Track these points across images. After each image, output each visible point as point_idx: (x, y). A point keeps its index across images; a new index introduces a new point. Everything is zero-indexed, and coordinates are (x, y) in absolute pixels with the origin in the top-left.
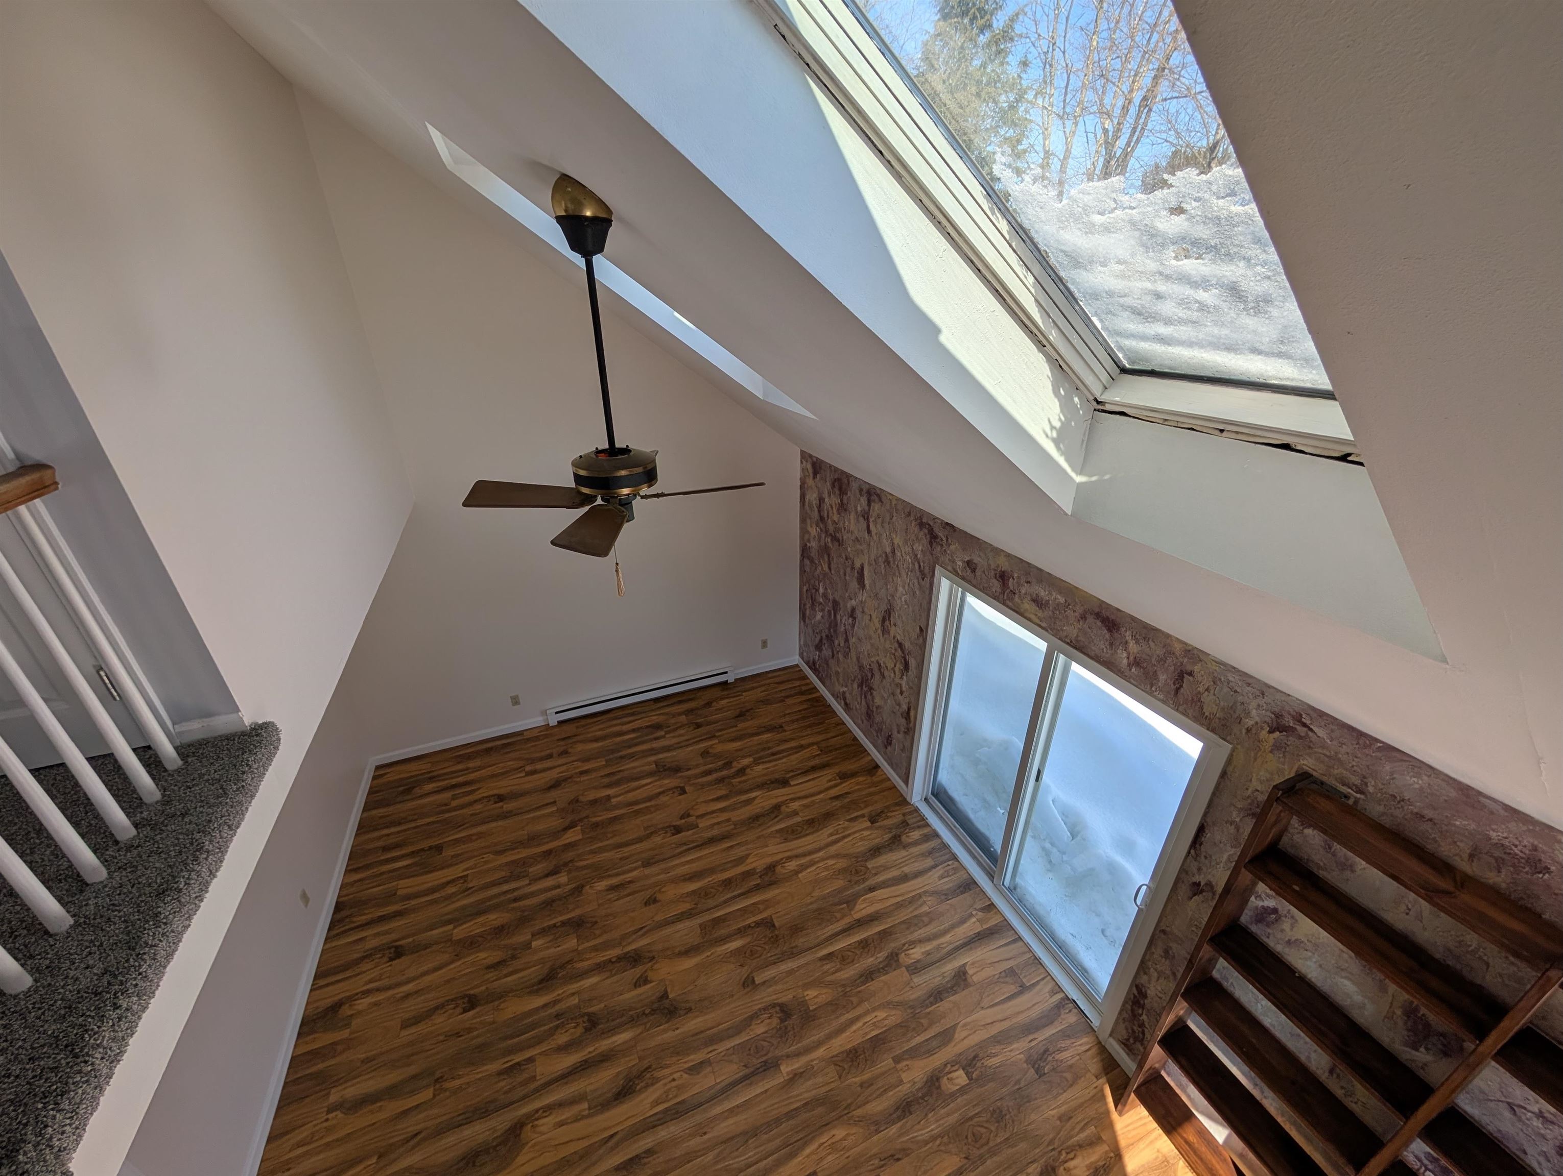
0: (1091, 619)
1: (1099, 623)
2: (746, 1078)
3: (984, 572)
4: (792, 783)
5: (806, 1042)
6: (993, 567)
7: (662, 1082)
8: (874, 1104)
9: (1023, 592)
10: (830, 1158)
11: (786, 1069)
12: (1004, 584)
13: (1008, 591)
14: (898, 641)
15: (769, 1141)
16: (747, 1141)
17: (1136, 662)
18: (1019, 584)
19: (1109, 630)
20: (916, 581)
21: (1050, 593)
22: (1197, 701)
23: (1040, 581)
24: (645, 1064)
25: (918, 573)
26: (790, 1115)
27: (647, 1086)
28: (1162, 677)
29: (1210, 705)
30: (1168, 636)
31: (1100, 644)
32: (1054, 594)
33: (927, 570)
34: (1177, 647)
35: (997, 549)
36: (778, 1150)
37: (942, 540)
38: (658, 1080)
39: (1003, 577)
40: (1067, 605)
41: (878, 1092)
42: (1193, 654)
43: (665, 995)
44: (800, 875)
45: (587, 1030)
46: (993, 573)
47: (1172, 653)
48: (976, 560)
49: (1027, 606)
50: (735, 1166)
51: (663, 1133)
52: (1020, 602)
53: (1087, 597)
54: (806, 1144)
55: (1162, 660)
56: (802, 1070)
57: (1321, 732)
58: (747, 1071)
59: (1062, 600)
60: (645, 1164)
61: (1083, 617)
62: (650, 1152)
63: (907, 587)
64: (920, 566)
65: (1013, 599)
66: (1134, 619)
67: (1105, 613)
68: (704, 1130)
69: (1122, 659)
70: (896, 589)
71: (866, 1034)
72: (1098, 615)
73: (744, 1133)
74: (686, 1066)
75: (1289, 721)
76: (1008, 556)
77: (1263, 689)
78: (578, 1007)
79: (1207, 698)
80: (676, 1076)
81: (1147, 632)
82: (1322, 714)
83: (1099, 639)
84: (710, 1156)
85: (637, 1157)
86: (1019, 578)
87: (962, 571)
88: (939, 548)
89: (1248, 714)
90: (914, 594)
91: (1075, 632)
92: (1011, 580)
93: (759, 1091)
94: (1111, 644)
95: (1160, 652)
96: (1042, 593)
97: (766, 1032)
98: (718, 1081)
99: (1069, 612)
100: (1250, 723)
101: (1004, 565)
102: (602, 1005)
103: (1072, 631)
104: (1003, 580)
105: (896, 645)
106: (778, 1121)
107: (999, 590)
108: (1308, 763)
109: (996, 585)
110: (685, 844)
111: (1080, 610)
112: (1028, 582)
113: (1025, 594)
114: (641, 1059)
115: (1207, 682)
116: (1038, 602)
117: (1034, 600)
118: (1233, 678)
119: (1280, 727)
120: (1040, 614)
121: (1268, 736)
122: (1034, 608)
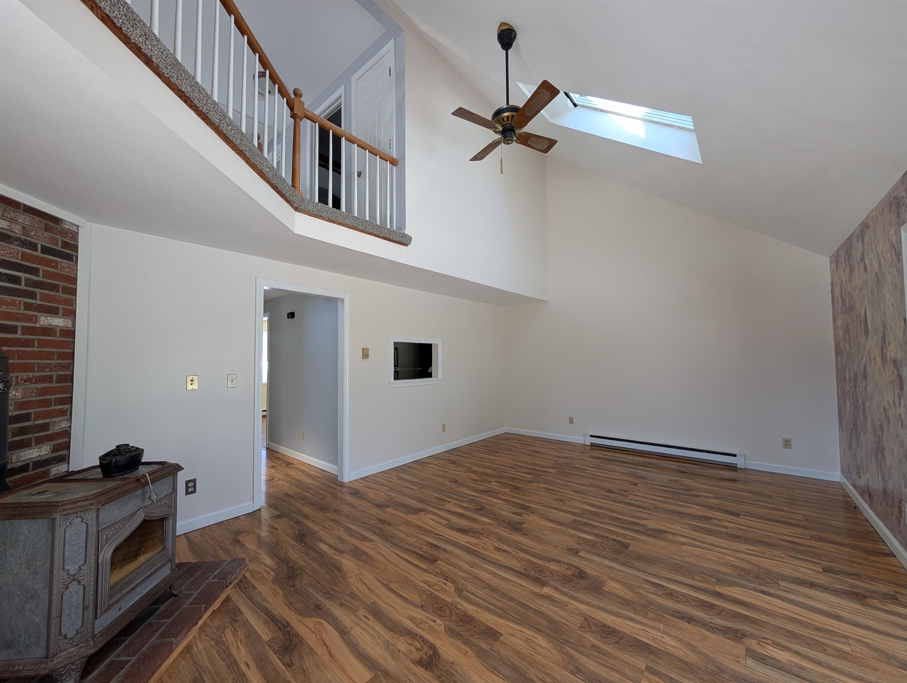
2: (519, 572)
4: (741, 517)
5: (578, 595)
7: (480, 541)
8: (591, 662)
10: (519, 641)
11: (546, 590)
15: (496, 599)
16: (486, 588)
24: (482, 531)
25: (894, 258)
26: (522, 605)
27: (473, 537)
36: (495, 606)
38: (480, 539)
41: (605, 663)
43: (521, 524)
44: (684, 546)
45: (476, 509)
50: (468, 588)
51: (457, 551)
54: (513, 621)
56: (556, 600)
58: (523, 571)
60: (439, 551)
62: (445, 551)
63: (891, 288)
64: (894, 249)
68: (474, 567)
71: (638, 635)
73: (488, 584)
74: (497, 546)
78: (483, 503)
80: (488, 544)
84: (463, 574)
85: (440, 547)
93: (519, 582)
97: (556, 571)
98: (503, 561)
102: (492, 508)
106: (511, 599)
110: (608, 497)
114: (482, 529)
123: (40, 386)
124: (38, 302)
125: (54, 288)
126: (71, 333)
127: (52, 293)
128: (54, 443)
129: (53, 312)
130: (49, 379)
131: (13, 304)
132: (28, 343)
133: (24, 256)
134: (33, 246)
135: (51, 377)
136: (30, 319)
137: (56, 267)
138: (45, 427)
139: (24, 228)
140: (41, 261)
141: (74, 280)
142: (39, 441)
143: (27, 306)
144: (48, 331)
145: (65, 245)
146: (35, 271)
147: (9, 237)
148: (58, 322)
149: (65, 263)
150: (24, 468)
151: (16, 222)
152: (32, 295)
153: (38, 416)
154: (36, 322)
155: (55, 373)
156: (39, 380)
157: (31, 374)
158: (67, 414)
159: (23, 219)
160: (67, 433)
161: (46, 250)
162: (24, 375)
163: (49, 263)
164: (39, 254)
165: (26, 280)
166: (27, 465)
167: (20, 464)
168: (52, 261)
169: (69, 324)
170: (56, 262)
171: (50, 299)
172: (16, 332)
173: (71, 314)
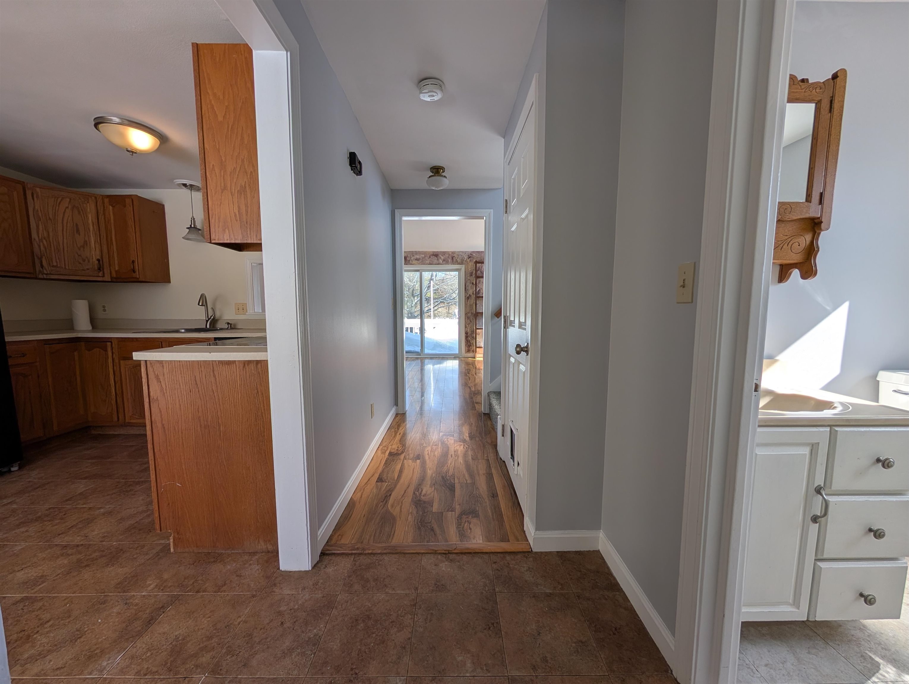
0: (431, 257)
1: (434, 257)
17: (444, 260)
18: (410, 258)
19: (437, 257)
22: (457, 261)
28: (449, 260)
29: (459, 261)
30: (448, 252)
31: (435, 261)
32: (421, 255)
34: (450, 253)
40: (425, 257)
42: (453, 253)
47: (450, 255)
49: (414, 262)
52: (412, 262)
53: (429, 252)
55: (448, 257)
57: (474, 255)
59: (424, 256)
61: (430, 257)
65: (409, 262)
66: (441, 252)
67: (434, 254)
69: (441, 261)
72: (433, 255)
75: (470, 256)
77: (465, 252)
79: (458, 260)
81: (444, 253)
82: (473, 252)
83: (435, 260)
89: (465, 258)
91: (430, 261)
92: (408, 258)
94: (438, 260)
95: (448, 256)
96: (417, 257)
99: (426, 258)
100: (465, 260)
103: (428, 262)
108: (473, 260)
111: (428, 256)
112: (413, 256)
113: (413, 259)
115: (457, 257)
116: (417, 259)
117: (416, 260)
118: (461, 253)
119: (469, 257)
120: (418, 262)
121: (468, 260)
122: (416, 261)
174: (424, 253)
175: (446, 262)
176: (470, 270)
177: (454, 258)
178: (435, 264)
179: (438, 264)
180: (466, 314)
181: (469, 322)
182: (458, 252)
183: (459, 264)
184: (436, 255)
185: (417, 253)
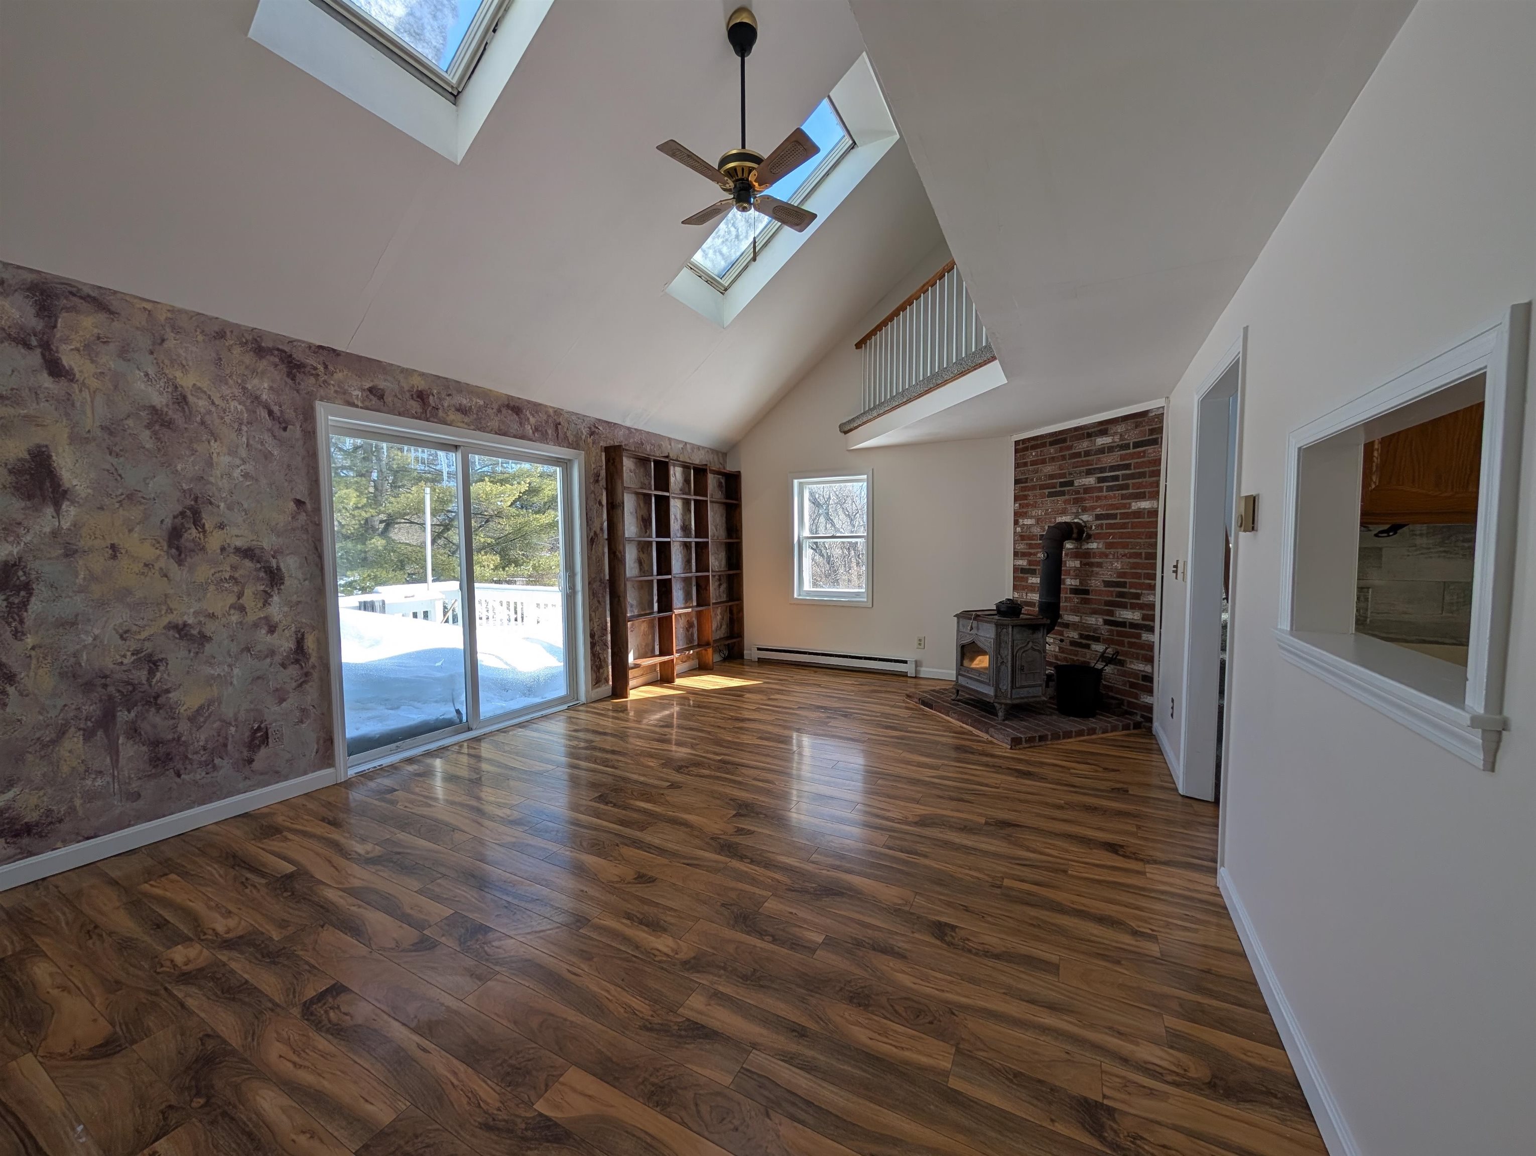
0: (504, 411)
1: (510, 412)
3: (396, 396)
6: (406, 389)
9: (446, 405)
12: (424, 403)
13: (430, 408)
14: (238, 550)
17: (536, 429)
18: (440, 399)
19: (517, 414)
20: (267, 437)
21: (471, 400)
22: (566, 438)
23: (460, 391)
25: (269, 423)
28: (550, 432)
29: (570, 437)
30: (546, 406)
31: (515, 427)
32: (474, 400)
33: (290, 414)
34: (551, 411)
35: (407, 370)
37: (315, 369)
39: (421, 396)
40: (486, 406)
42: (558, 412)
46: (408, 395)
47: (549, 416)
48: (382, 384)
49: (453, 416)
52: (444, 416)
53: (497, 395)
55: (547, 422)
57: (602, 429)
59: (481, 403)
61: (499, 411)
63: (243, 453)
64: (271, 413)
65: (437, 415)
66: (529, 402)
67: (512, 404)
69: (529, 429)
70: (210, 463)
72: (508, 406)
75: (594, 429)
76: (422, 375)
77: (583, 418)
79: (569, 434)
81: (536, 407)
82: (599, 420)
83: (514, 422)
86: (439, 393)
87: (362, 402)
88: (312, 380)
89: (582, 432)
90: (268, 456)
91: (497, 424)
92: (431, 397)
94: (521, 424)
95: (545, 417)
96: (464, 402)
99: (489, 411)
100: (584, 437)
101: (420, 384)
103: (494, 424)
104: (423, 400)
105: (234, 559)
107: (420, 410)
108: (603, 444)
109: (415, 406)
111: (495, 406)
112: (449, 395)
113: (449, 406)
115: (566, 425)
116: (462, 410)
117: (458, 410)
118: (574, 418)
119: (592, 433)
120: (466, 420)
121: (590, 440)
122: (459, 416)
123: (1132, 560)
124: (1131, 491)
125: (1142, 475)
126: (1154, 513)
127: (1140, 480)
128: (1144, 612)
129: (1141, 496)
130: (1138, 555)
131: (1115, 497)
132: (1124, 526)
133: (1122, 458)
134: (1126, 447)
135: (1141, 554)
136: (1124, 506)
137: (1144, 457)
138: (1137, 596)
139: (1121, 435)
140: (1132, 456)
141: (1158, 462)
142: (1134, 607)
143: (1123, 497)
144: (1139, 513)
145: (1152, 431)
146: (1127, 467)
147: (1112, 447)
148: (1145, 505)
149: (1150, 449)
150: (1122, 624)
151: (1116, 433)
152: (1126, 487)
153: (1133, 586)
154: (1130, 508)
155: (1143, 551)
156: (1131, 556)
157: (1126, 551)
158: (1152, 588)
159: (1120, 428)
160: (1152, 606)
161: (1137, 445)
162: (1121, 551)
163: (1138, 455)
164: (1132, 451)
165: (1123, 475)
166: (1125, 623)
167: (1121, 620)
168: (1139, 452)
169: (1155, 506)
170: (1144, 452)
171: (1139, 486)
172: (1116, 518)
173: (1155, 495)
174: (484, 393)
175: (540, 434)
176: (593, 466)
177: (559, 427)
178: (515, 437)
179: (522, 437)
180: (589, 583)
181: (597, 604)
182: (568, 412)
183: (570, 446)
184: (515, 408)
185: (461, 387)
